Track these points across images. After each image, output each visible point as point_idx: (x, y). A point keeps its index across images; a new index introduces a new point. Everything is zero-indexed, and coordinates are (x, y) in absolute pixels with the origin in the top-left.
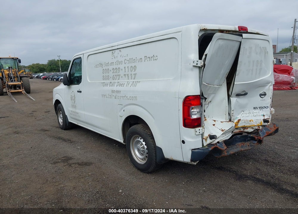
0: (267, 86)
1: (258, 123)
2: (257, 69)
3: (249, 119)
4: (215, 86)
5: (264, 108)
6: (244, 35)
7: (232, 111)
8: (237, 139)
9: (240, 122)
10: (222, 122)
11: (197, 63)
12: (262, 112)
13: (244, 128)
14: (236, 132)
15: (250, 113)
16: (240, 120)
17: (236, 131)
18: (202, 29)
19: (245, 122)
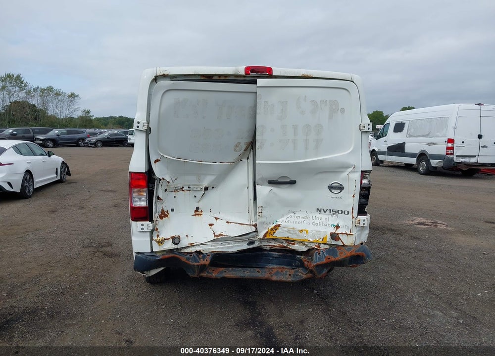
0: (342, 172)
1: (318, 238)
2: (306, 141)
3: (300, 227)
4: (202, 163)
5: (340, 212)
6: (261, 82)
7: (258, 207)
8: (271, 258)
9: (279, 229)
10: (228, 222)
11: (138, 125)
12: (334, 220)
13: (289, 241)
14: (274, 246)
15: (307, 217)
16: (279, 226)
17: (273, 244)
18: (158, 75)
19: (288, 232)
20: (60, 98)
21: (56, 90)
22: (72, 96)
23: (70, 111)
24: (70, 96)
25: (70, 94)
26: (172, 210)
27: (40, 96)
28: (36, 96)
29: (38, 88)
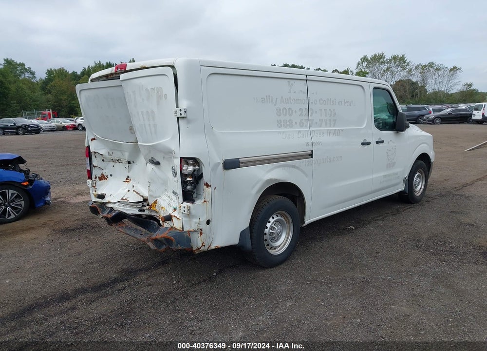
6: (123, 76)
9: (157, 204)
10: (134, 191)
15: (169, 197)
16: (157, 200)
19: (159, 207)
20: (440, 73)
21: (438, 65)
22: (455, 69)
23: (449, 85)
24: (451, 70)
25: (452, 68)
26: (111, 175)
27: (421, 73)
28: (416, 74)
29: (419, 65)
